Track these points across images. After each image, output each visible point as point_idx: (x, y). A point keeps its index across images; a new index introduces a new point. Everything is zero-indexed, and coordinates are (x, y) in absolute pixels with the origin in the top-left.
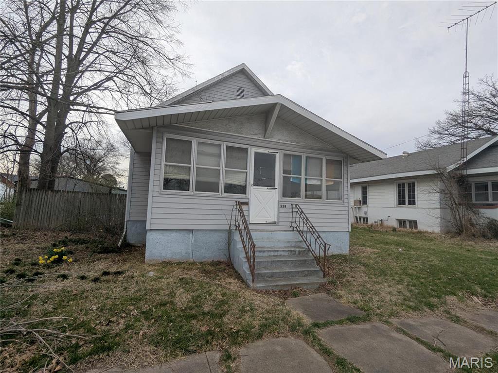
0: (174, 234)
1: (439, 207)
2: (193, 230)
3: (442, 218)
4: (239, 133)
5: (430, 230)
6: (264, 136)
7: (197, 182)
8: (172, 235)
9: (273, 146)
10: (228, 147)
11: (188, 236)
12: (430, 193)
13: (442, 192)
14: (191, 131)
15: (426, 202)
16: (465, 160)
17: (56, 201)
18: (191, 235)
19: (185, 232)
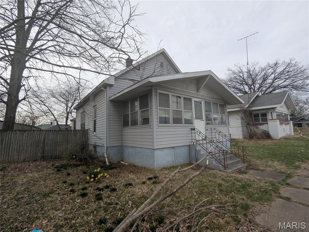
0: (166, 150)
1: (241, 126)
2: (174, 147)
3: (243, 131)
4: (188, 90)
5: (237, 138)
6: (197, 92)
7: (173, 119)
8: (166, 151)
9: (200, 97)
10: (184, 98)
11: (172, 150)
12: (238, 119)
13: (242, 118)
14: (169, 89)
15: (235, 124)
16: (250, 103)
17: (24, 138)
18: (173, 150)
19: (171, 148)
